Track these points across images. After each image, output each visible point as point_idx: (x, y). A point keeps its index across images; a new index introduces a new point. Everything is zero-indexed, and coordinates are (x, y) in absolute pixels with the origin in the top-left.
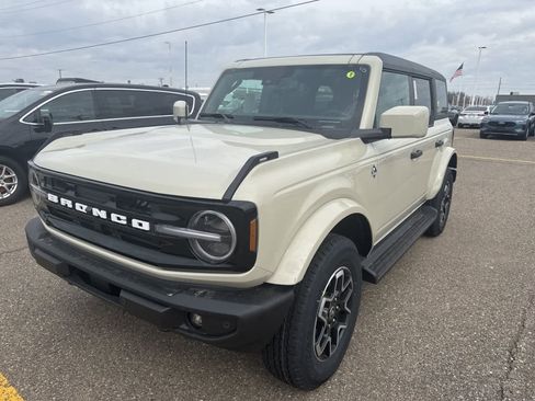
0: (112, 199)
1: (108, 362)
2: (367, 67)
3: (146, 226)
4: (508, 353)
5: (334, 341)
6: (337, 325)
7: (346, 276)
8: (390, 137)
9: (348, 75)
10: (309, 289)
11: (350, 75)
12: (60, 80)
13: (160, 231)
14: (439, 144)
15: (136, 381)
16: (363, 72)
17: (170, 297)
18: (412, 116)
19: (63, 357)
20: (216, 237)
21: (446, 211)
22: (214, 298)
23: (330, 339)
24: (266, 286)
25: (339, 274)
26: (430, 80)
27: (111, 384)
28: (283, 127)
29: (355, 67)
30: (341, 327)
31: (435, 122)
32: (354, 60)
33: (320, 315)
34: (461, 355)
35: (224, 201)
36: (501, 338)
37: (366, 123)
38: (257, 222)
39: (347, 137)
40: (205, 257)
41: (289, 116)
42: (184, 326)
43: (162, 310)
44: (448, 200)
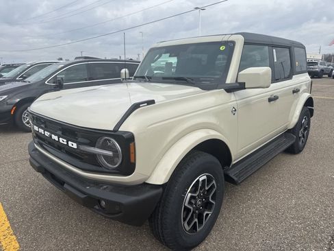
0: (60, 130)
1: (68, 225)
2: (233, 43)
3: (75, 146)
4: (330, 238)
5: (201, 222)
6: (204, 211)
7: (209, 180)
8: (245, 89)
9: (221, 48)
10: (176, 188)
11: (222, 48)
12: (76, 58)
13: (82, 149)
14: (296, 91)
15: (81, 238)
16: (230, 46)
17: (88, 189)
18: (258, 74)
19: (45, 220)
20: (110, 153)
21: (305, 137)
22: (111, 191)
23: (196, 220)
24: (145, 184)
25: (202, 178)
26: (289, 48)
27: (67, 238)
28: (177, 83)
29: (225, 43)
30: (206, 212)
31: (294, 76)
32: (226, 38)
33: (186, 205)
34: (294, 236)
35: (114, 131)
36: (327, 227)
37: (230, 79)
38: (134, 144)
39: (216, 89)
40: (107, 165)
41: (181, 76)
42: (97, 207)
43: (84, 196)
44: (307, 129)
